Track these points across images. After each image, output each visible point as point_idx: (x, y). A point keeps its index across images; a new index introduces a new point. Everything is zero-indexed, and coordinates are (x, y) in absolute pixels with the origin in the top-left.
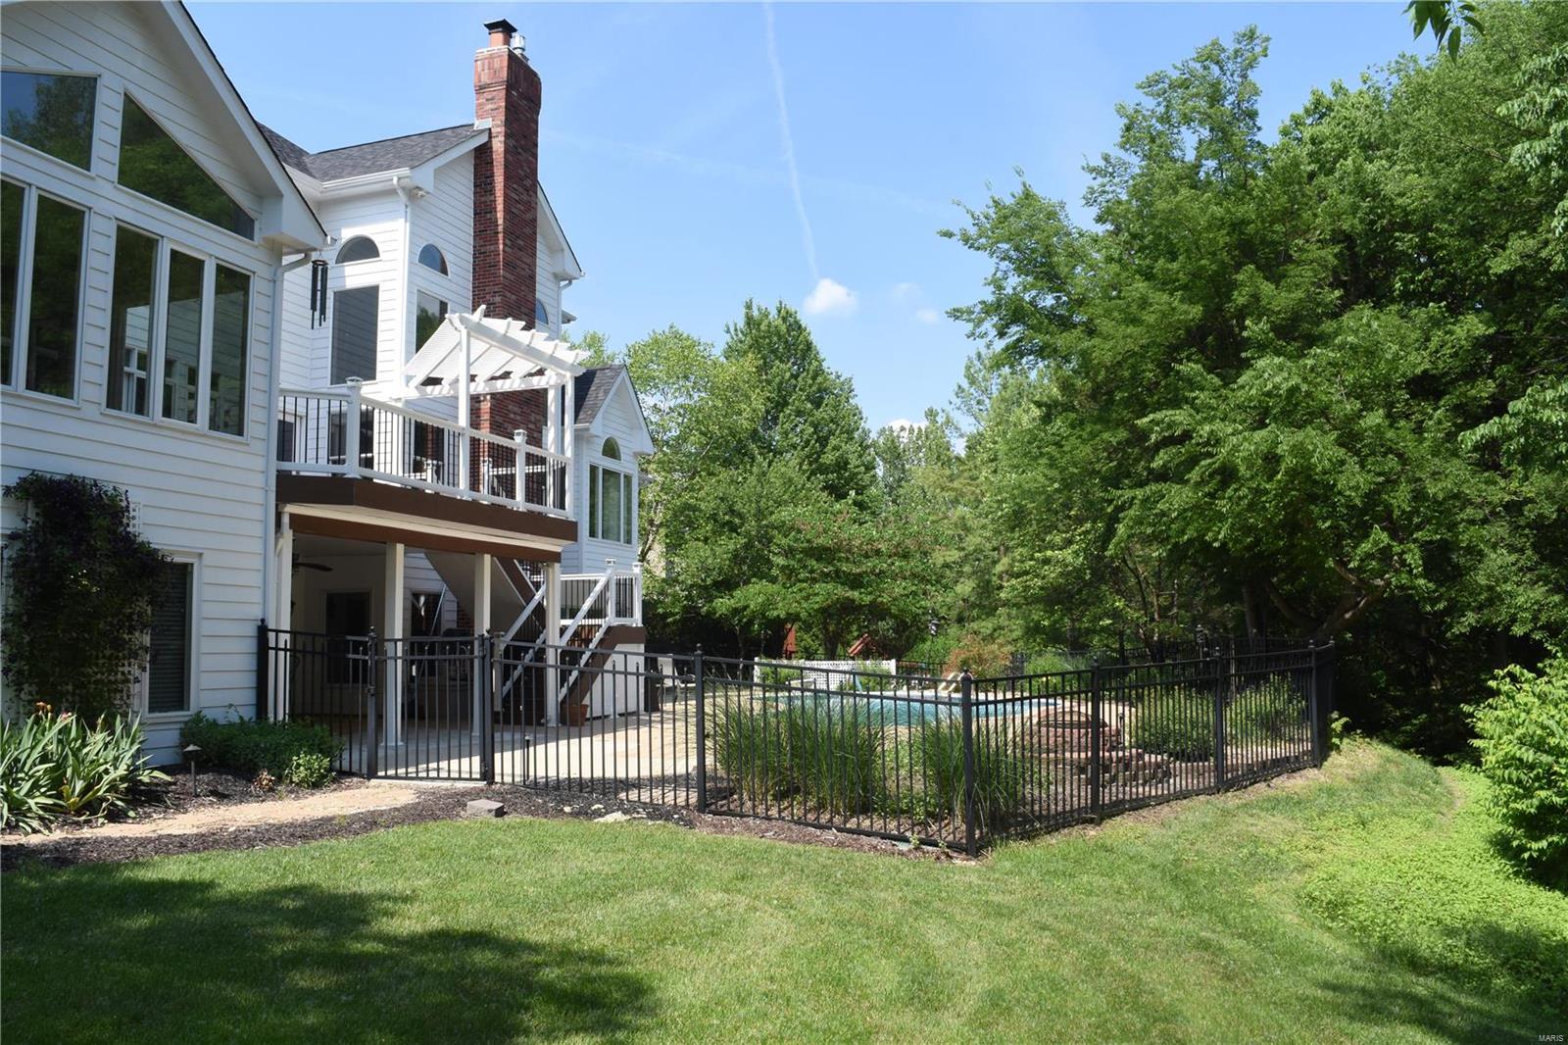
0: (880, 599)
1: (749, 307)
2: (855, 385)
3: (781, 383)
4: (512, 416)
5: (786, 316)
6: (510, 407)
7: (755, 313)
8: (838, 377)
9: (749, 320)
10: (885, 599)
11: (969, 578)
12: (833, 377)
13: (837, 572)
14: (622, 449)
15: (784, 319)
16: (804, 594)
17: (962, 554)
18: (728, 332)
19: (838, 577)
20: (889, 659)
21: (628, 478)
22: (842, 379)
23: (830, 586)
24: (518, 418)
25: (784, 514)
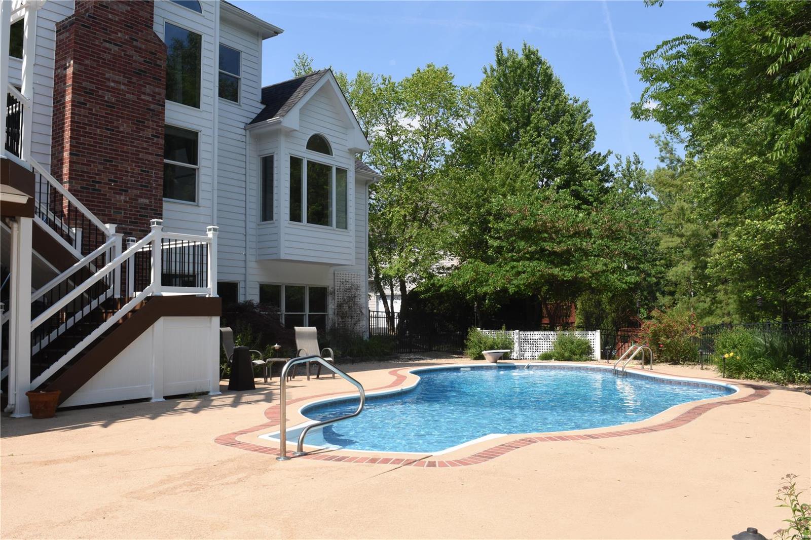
0: (581, 275)
1: (499, 49)
2: (590, 106)
3: (524, 106)
4: (112, 84)
5: (530, 54)
6: (107, 75)
7: (506, 55)
8: (576, 101)
9: (500, 62)
10: (586, 274)
11: (689, 260)
12: (570, 102)
13: (543, 250)
14: (333, 146)
15: (527, 57)
16: (514, 272)
17: (684, 240)
18: (485, 72)
19: (541, 255)
20: (595, 330)
21: (341, 172)
22: (580, 103)
23: (535, 263)
24: (122, 87)
25: (495, 201)
